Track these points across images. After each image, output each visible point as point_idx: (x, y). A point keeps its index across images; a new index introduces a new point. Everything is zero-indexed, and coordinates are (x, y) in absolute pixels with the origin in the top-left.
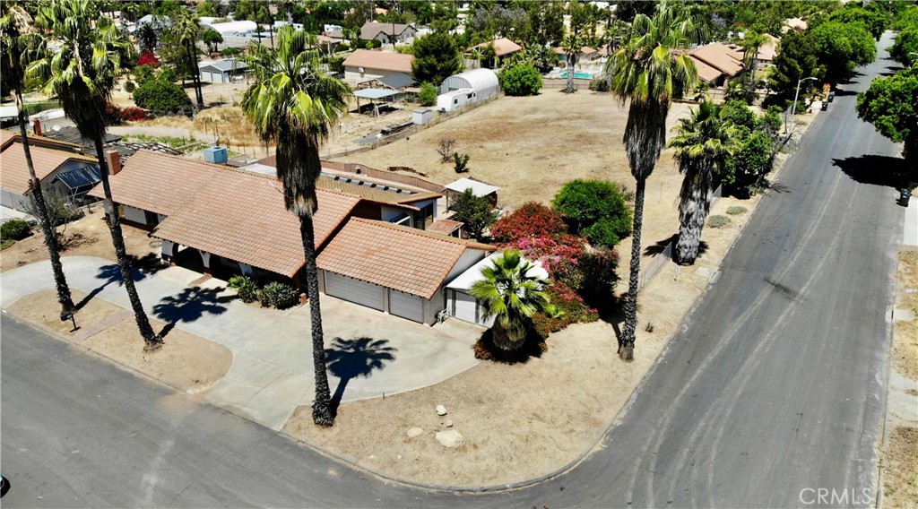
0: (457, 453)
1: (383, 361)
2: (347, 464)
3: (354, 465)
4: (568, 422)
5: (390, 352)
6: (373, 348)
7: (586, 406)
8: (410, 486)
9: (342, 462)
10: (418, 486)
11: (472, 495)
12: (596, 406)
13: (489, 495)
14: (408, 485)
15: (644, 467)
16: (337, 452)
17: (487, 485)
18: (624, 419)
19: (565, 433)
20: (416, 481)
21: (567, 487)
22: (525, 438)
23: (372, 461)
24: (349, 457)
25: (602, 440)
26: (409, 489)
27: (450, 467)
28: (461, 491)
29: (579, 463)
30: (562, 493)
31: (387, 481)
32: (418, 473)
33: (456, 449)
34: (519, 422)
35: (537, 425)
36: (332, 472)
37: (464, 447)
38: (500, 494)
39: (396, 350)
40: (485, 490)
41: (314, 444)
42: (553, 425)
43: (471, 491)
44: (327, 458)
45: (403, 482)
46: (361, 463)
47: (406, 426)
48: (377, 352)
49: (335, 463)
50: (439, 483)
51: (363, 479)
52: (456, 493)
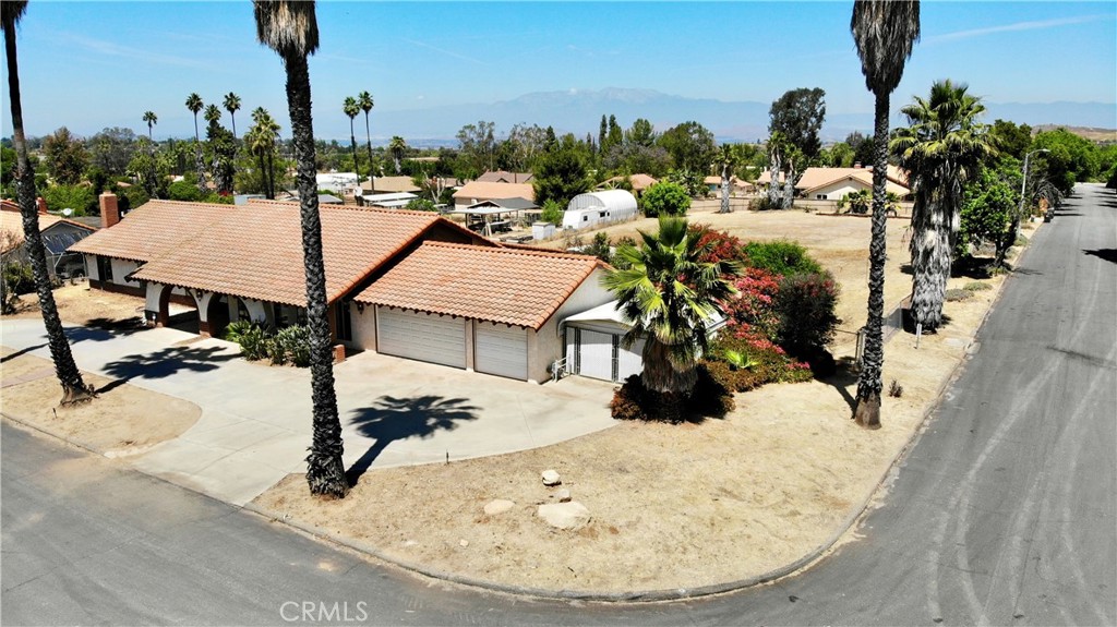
0: (579, 538)
1: (455, 421)
2: (359, 554)
3: (372, 556)
4: (785, 502)
5: (470, 411)
6: (442, 407)
7: (814, 481)
8: (481, 590)
9: (350, 551)
10: (497, 588)
11: (607, 607)
12: (832, 481)
13: (643, 607)
14: (475, 588)
15: (947, 566)
16: (344, 537)
17: (637, 589)
18: (886, 499)
19: (782, 516)
20: (494, 580)
21: (802, 596)
22: (708, 522)
23: (409, 549)
24: (364, 543)
25: (854, 527)
26: (477, 595)
27: (563, 561)
28: (585, 598)
29: (819, 559)
30: (793, 606)
31: (433, 582)
32: (498, 568)
33: (577, 533)
34: (694, 499)
35: (727, 503)
36: (325, 566)
37: (591, 530)
38: (665, 608)
39: (480, 409)
40: (635, 598)
41: (302, 524)
42: (757, 505)
43: (606, 598)
44: (321, 545)
45: (465, 583)
46: (387, 553)
47: (482, 499)
48: (448, 411)
49: (335, 553)
50: (539, 585)
51: (385, 577)
52: (575, 603)
